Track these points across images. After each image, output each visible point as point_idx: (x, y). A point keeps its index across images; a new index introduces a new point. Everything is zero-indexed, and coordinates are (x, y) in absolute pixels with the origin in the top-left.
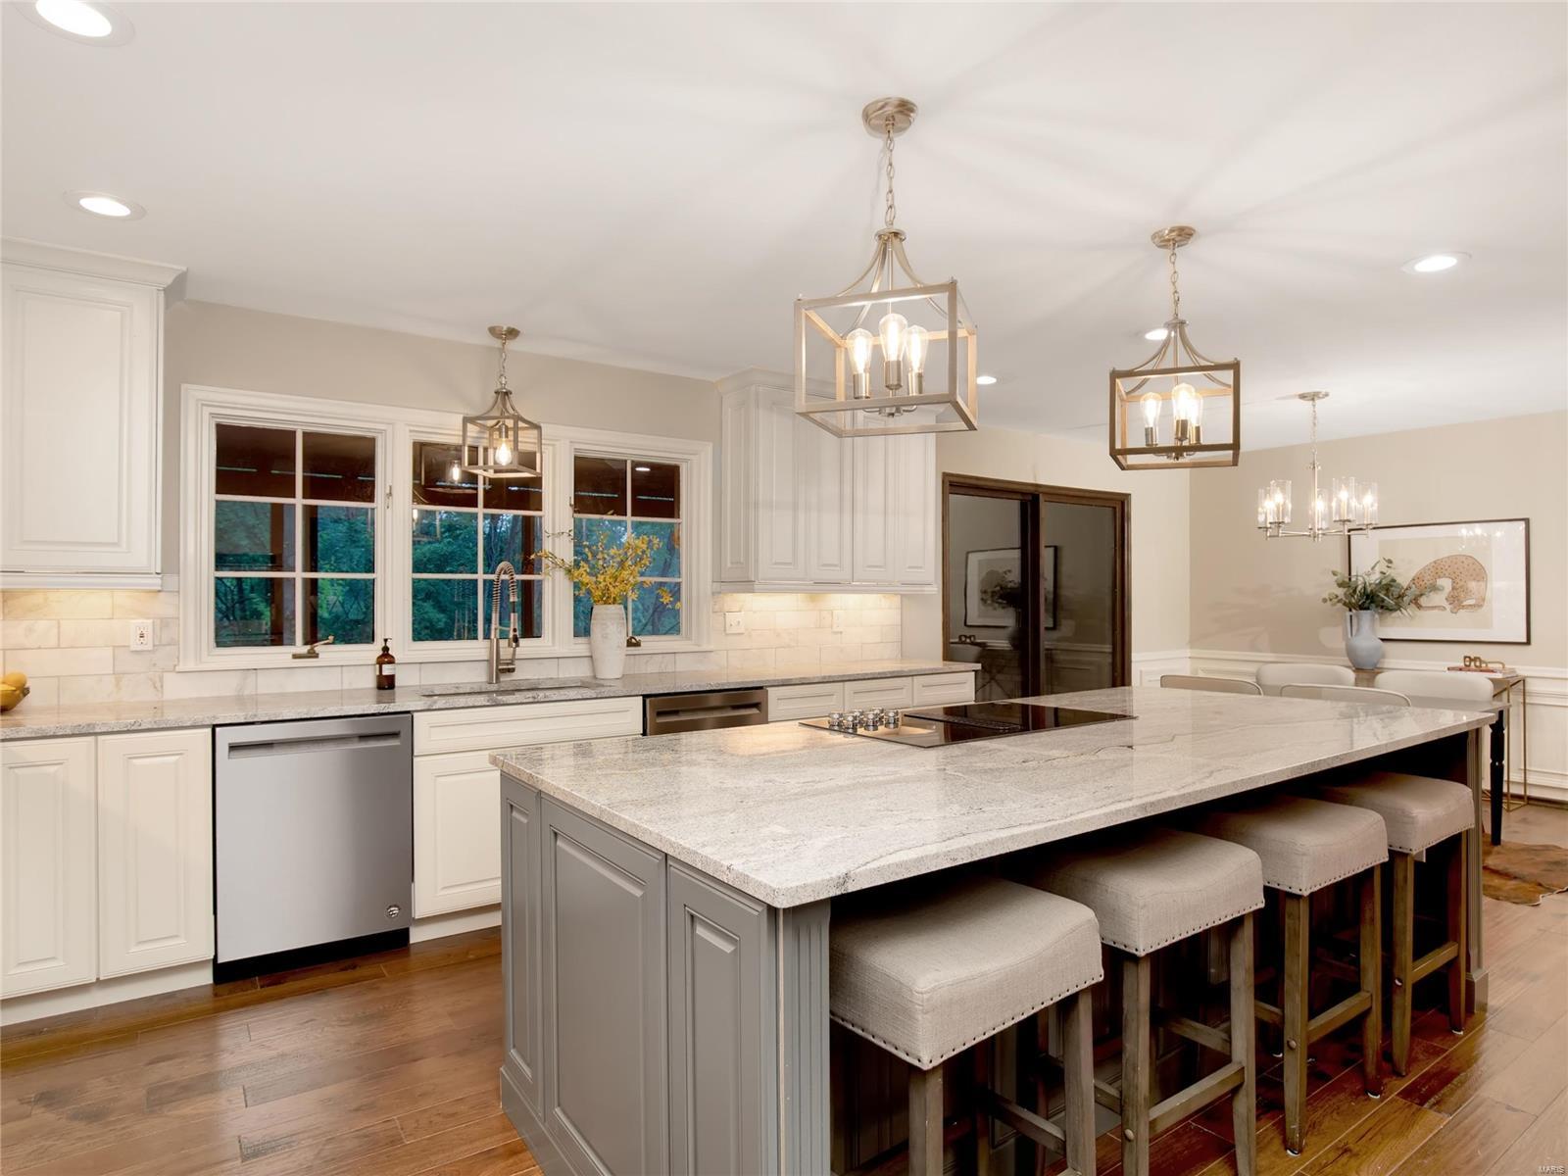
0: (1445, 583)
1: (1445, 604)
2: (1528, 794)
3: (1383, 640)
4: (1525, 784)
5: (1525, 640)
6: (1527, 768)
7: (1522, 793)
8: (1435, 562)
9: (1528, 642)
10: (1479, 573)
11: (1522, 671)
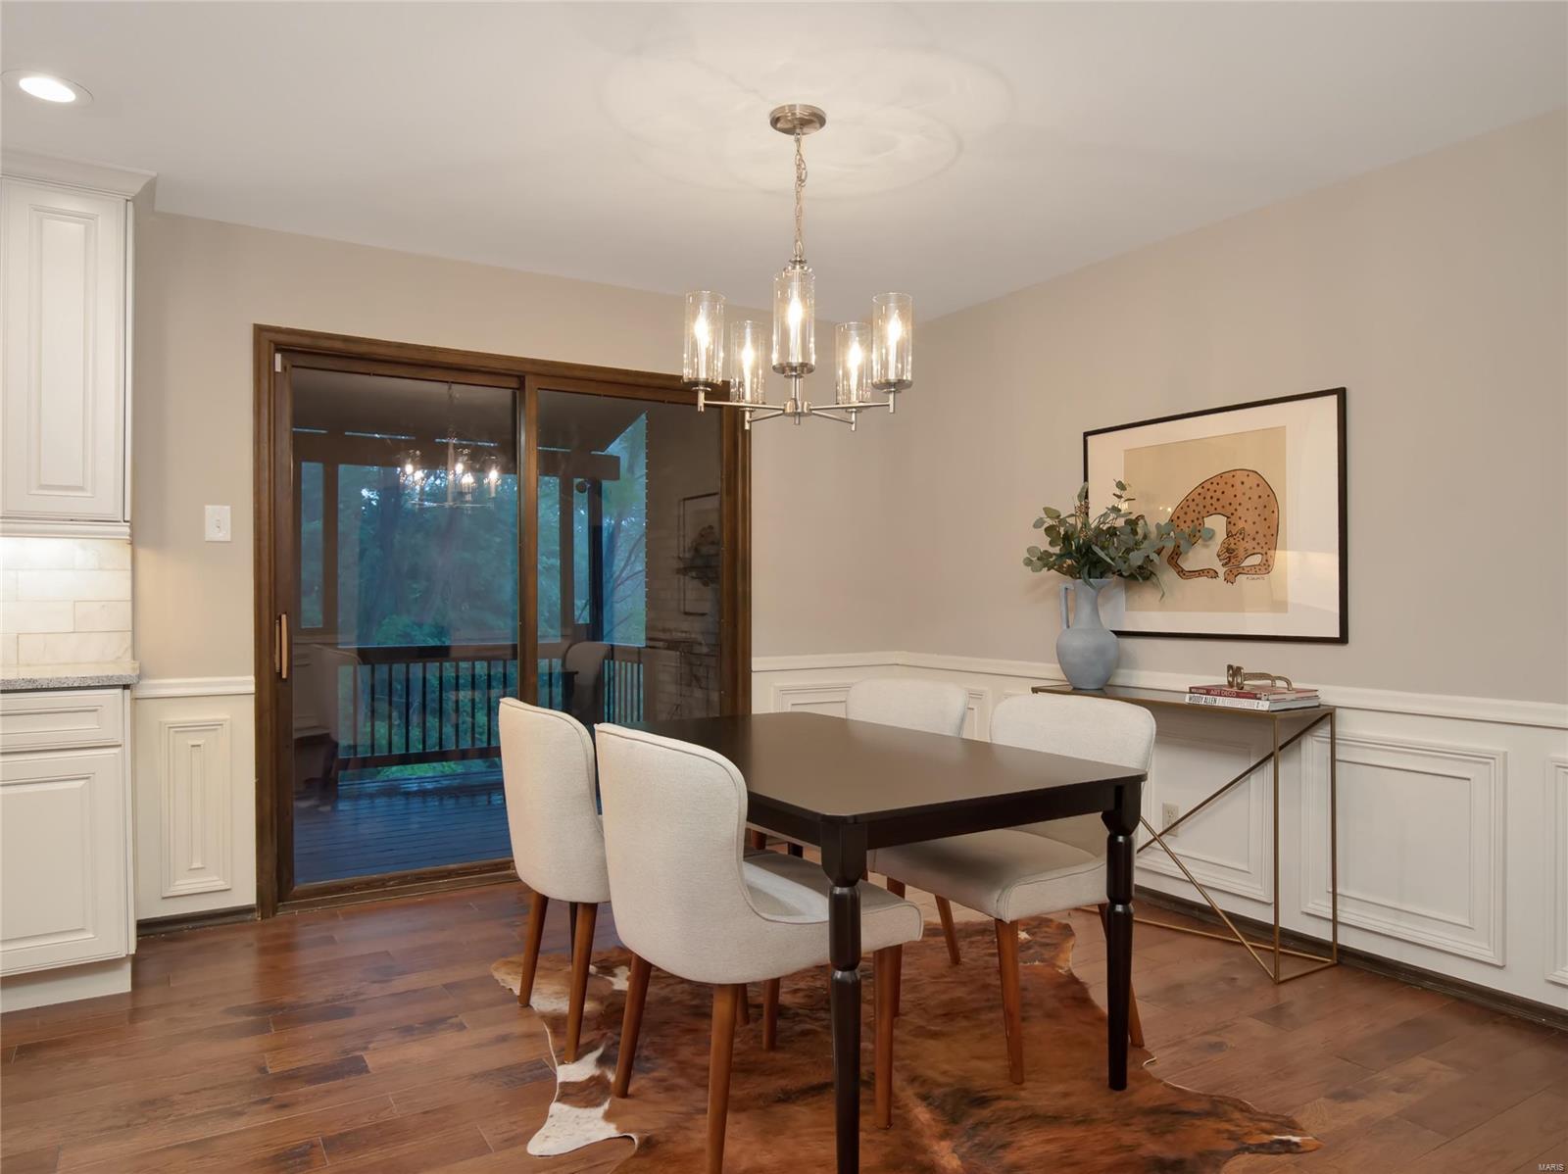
0: (1217, 524)
1: (1217, 565)
2: (1341, 941)
3: (1119, 634)
4: (1335, 922)
5: (1336, 634)
6: (1338, 891)
7: (1329, 938)
8: (1202, 485)
9: (1343, 639)
10: (1267, 504)
11: (1330, 695)
